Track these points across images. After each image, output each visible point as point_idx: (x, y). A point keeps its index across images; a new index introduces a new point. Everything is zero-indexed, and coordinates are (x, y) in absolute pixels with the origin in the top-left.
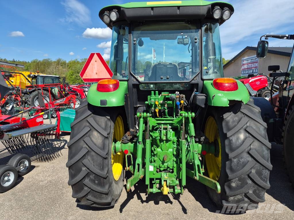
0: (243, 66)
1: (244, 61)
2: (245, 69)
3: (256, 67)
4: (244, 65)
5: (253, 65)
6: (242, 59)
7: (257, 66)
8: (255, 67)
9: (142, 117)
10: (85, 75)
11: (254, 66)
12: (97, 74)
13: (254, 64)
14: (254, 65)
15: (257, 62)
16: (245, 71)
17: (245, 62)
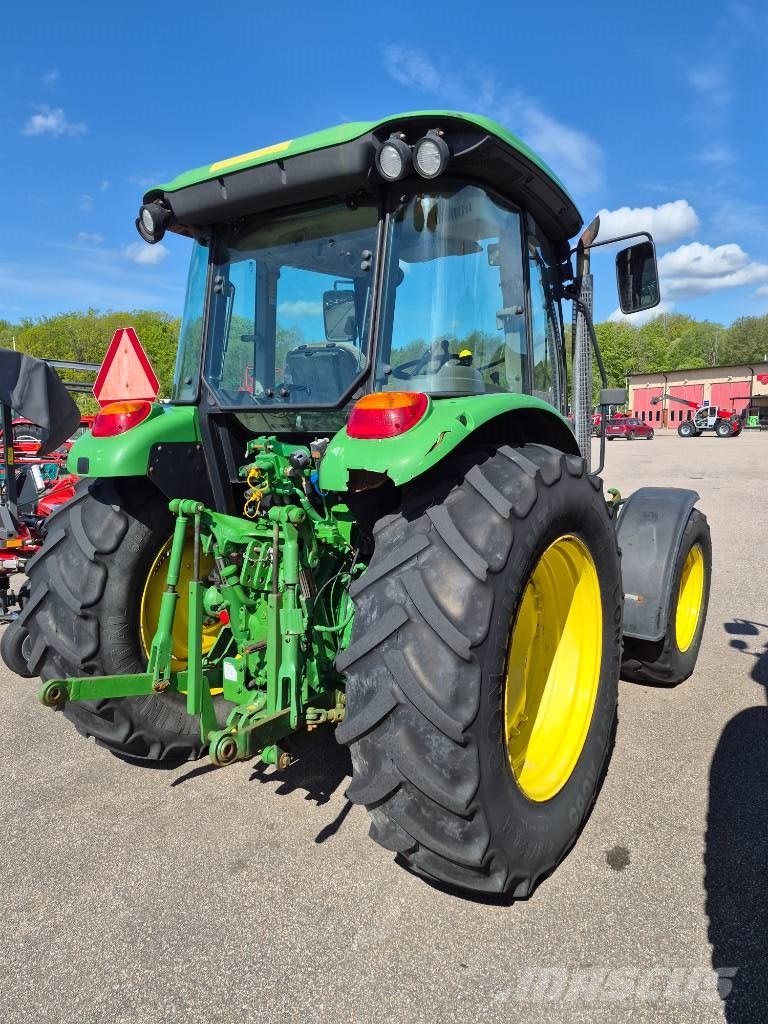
9: (180, 514)
10: (103, 390)
12: (127, 386)
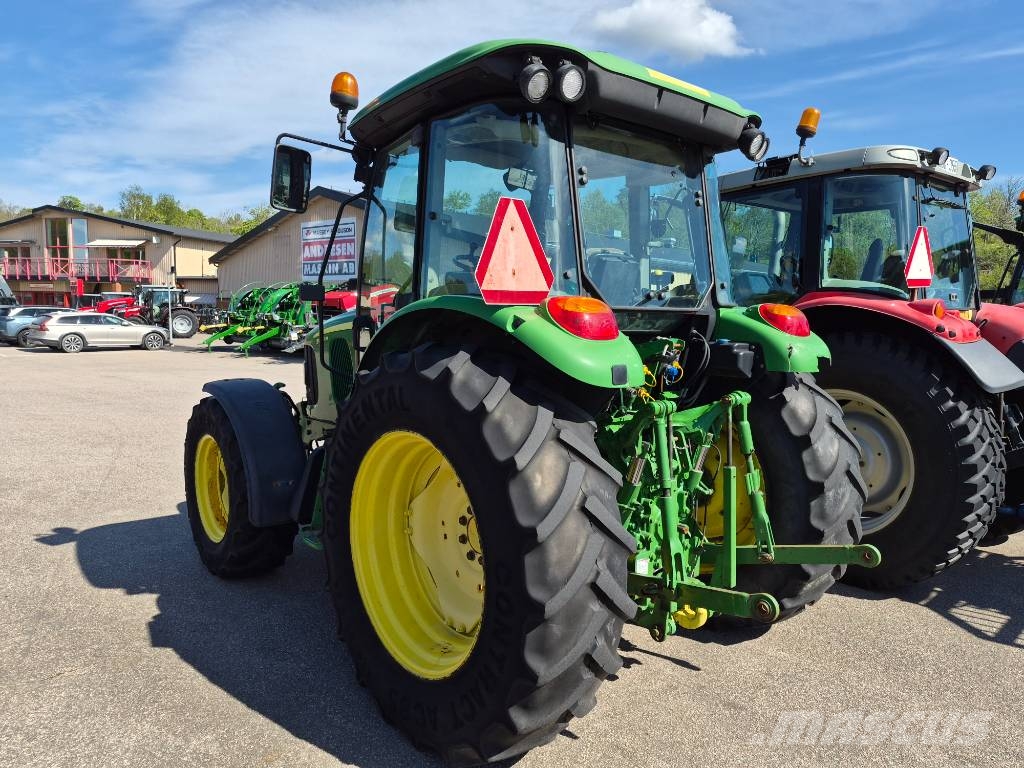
0: (307, 247)
1: (308, 233)
2: (313, 259)
3: (350, 257)
4: (309, 244)
5: (339, 249)
6: (303, 225)
7: (352, 253)
8: (346, 257)
11: (344, 253)
13: (344, 245)
14: (344, 249)
15: (353, 241)
16: (314, 266)
17: (312, 236)
